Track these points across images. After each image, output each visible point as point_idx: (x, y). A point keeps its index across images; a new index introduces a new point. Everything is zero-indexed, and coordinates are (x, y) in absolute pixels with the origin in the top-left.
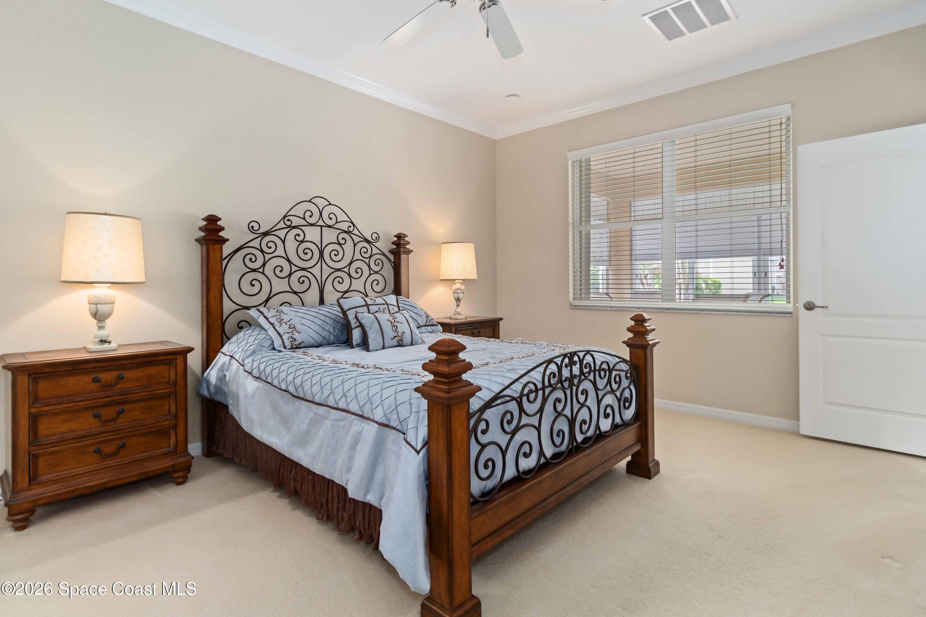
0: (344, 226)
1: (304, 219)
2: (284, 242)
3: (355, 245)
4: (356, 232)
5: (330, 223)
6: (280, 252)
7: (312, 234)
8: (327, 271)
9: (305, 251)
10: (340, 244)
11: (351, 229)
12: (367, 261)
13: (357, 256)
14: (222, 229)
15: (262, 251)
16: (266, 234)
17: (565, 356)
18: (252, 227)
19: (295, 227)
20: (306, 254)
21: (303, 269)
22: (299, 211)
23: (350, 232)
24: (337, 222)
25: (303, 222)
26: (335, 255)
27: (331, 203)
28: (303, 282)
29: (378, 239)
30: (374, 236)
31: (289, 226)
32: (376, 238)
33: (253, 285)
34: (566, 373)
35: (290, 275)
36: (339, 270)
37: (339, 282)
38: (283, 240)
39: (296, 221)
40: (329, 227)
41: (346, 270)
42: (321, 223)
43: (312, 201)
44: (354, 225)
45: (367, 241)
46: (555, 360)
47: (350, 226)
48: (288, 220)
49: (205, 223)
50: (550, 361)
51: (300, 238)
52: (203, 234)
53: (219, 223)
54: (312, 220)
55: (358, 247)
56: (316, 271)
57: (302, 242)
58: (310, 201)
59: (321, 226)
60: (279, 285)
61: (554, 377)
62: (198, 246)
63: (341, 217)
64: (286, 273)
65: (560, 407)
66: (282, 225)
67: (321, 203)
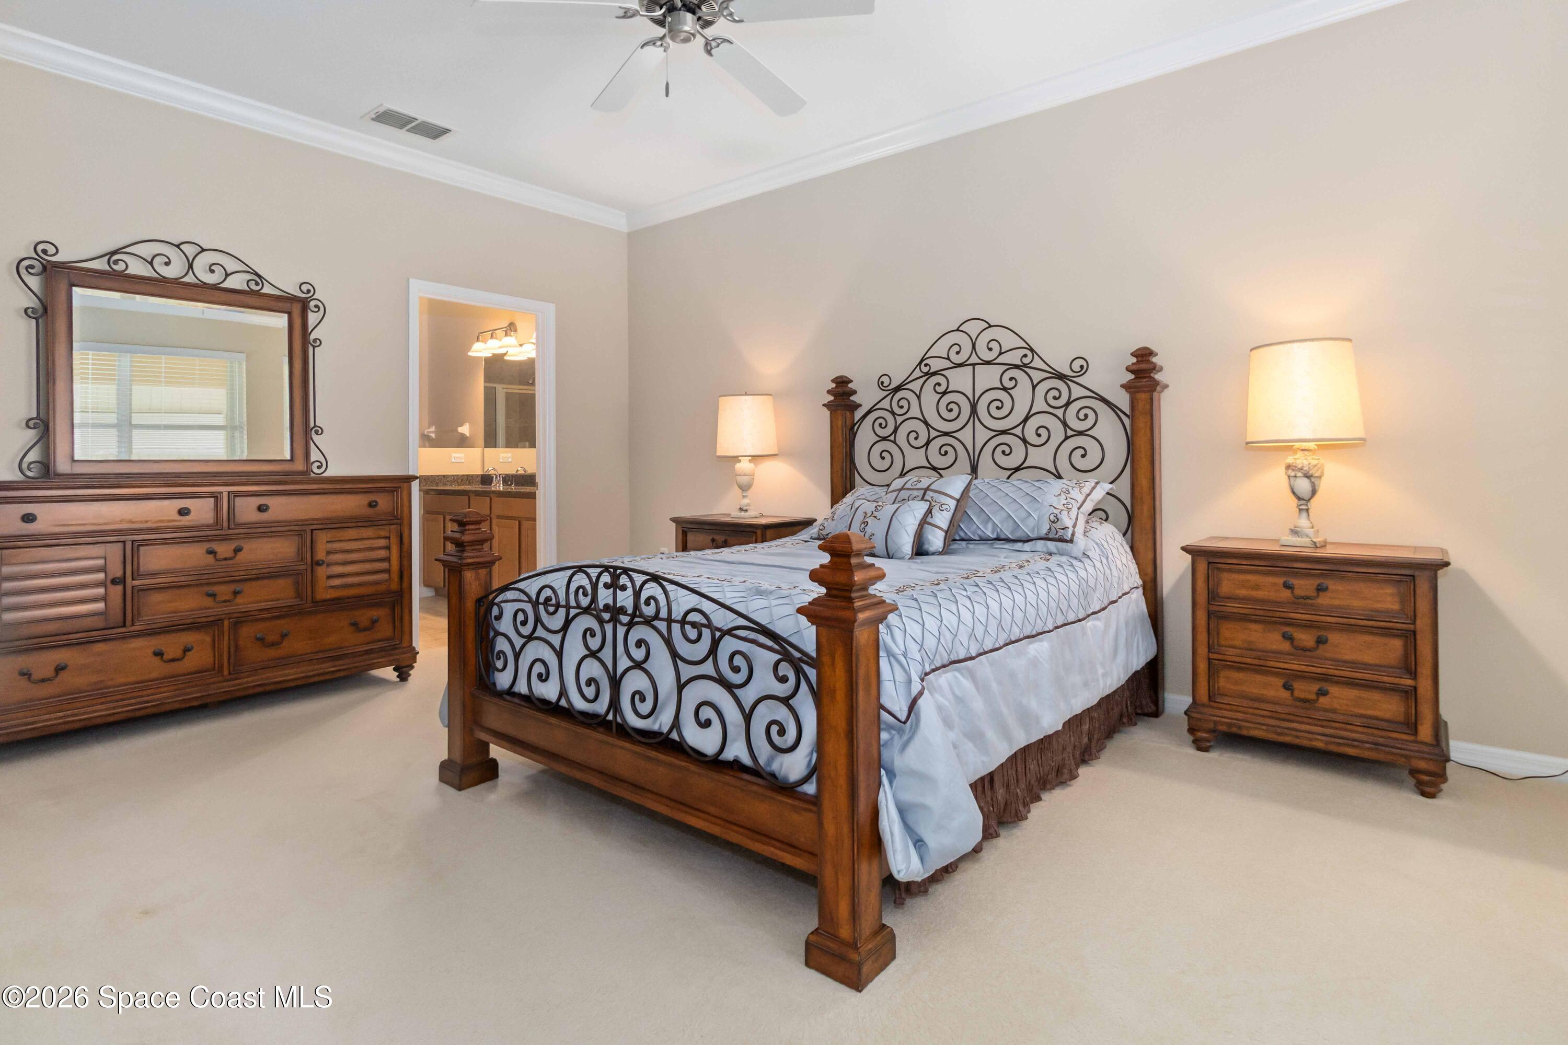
0: (1014, 358)
1: (948, 359)
2: (919, 397)
3: (1034, 387)
4: (1037, 363)
5: (988, 356)
6: (914, 412)
7: (960, 380)
8: (983, 435)
9: (950, 407)
10: (1005, 389)
11: (1026, 361)
12: (1060, 412)
13: (1040, 405)
14: (855, 392)
15: (893, 413)
16: (898, 389)
17: (606, 568)
18: (882, 383)
19: (935, 373)
20: (951, 410)
21: (946, 434)
22: (941, 349)
23: (1025, 365)
24: (1001, 353)
25: (948, 364)
26: (998, 408)
27: (992, 324)
28: (946, 453)
29: (1083, 370)
30: (1076, 366)
31: (927, 374)
32: (1082, 367)
33: (883, 458)
34: (605, 597)
35: (928, 443)
36: (1004, 432)
37: (1003, 452)
38: (918, 394)
39: (936, 365)
40: (988, 363)
41: (1018, 431)
42: (974, 360)
43: (960, 329)
44: (1032, 350)
45: (1061, 377)
46: (589, 570)
47: (1025, 356)
48: (926, 365)
49: (834, 385)
50: (580, 569)
51: (941, 389)
52: (832, 398)
53: (850, 385)
54: (958, 359)
55: (1041, 389)
56: (966, 435)
57: (945, 393)
58: (958, 330)
59: (974, 365)
60: (915, 458)
61: (585, 594)
62: (827, 413)
63: (1009, 341)
64: (922, 440)
65: (594, 643)
66: (917, 373)
67: (973, 328)
